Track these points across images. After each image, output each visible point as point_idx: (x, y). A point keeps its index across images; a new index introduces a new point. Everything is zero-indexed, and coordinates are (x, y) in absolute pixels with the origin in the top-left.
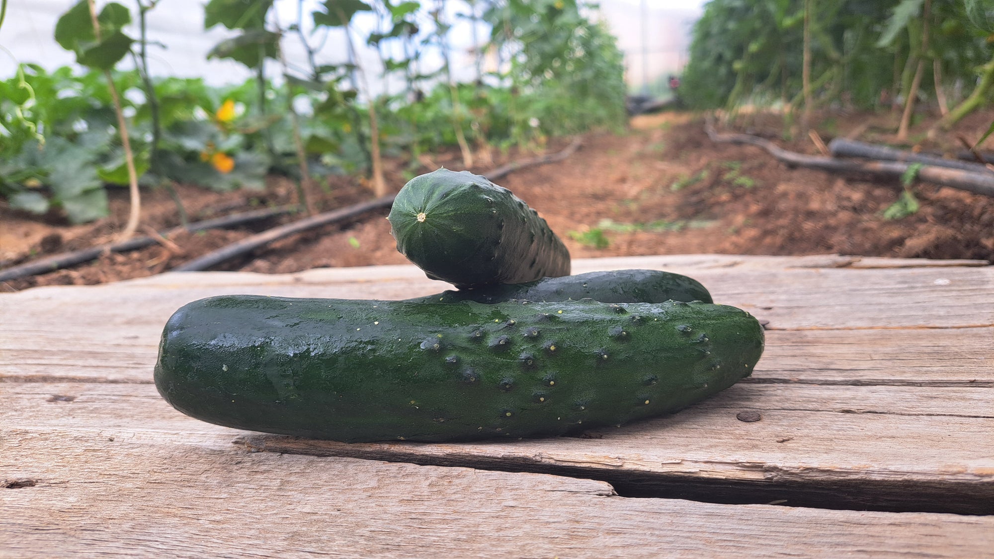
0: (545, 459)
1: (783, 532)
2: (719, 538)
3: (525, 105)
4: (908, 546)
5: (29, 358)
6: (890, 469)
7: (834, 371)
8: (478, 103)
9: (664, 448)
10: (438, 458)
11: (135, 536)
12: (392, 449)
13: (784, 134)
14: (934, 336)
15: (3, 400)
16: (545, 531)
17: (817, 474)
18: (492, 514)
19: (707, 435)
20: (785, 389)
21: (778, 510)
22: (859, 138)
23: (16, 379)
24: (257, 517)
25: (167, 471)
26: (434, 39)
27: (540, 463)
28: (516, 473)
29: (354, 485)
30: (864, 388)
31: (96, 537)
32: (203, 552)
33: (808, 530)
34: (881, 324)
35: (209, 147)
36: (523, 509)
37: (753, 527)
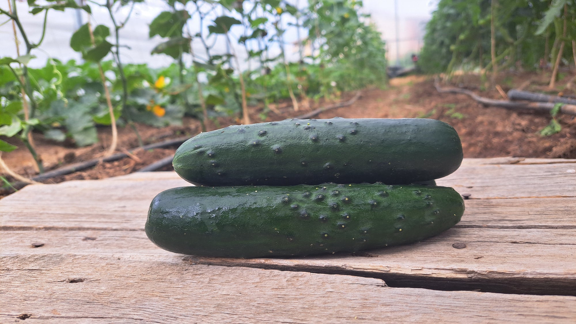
0: (348, 268)
1: (478, 305)
2: (443, 308)
3: (328, 74)
4: (546, 312)
5: (70, 218)
6: (537, 272)
7: (508, 221)
8: (301, 74)
9: (412, 262)
10: (291, 267)
11: (137, 306)
12: (266, 262)
13: (481, 87)
14: (565, 201)
15: (60, 240)
16: (349, 304)
17: (496, 275)
18: (321, 296)
19: (435, 255)
20: (479, 231)
21: (475, 294)
22: (526, 89)
23: (64, 229)
24: (199, 296)
25: (150, 274)
26: (276, 38)
27: (345, 270)
28: (332, 275)
29: (247, 280)
30: (524, 230)
31: (118, 306)
32: (173, 313)
33: (491, 304)
34: (535, 195)
35: (151, 103)
36: (337, 293)
37: (461, 303)
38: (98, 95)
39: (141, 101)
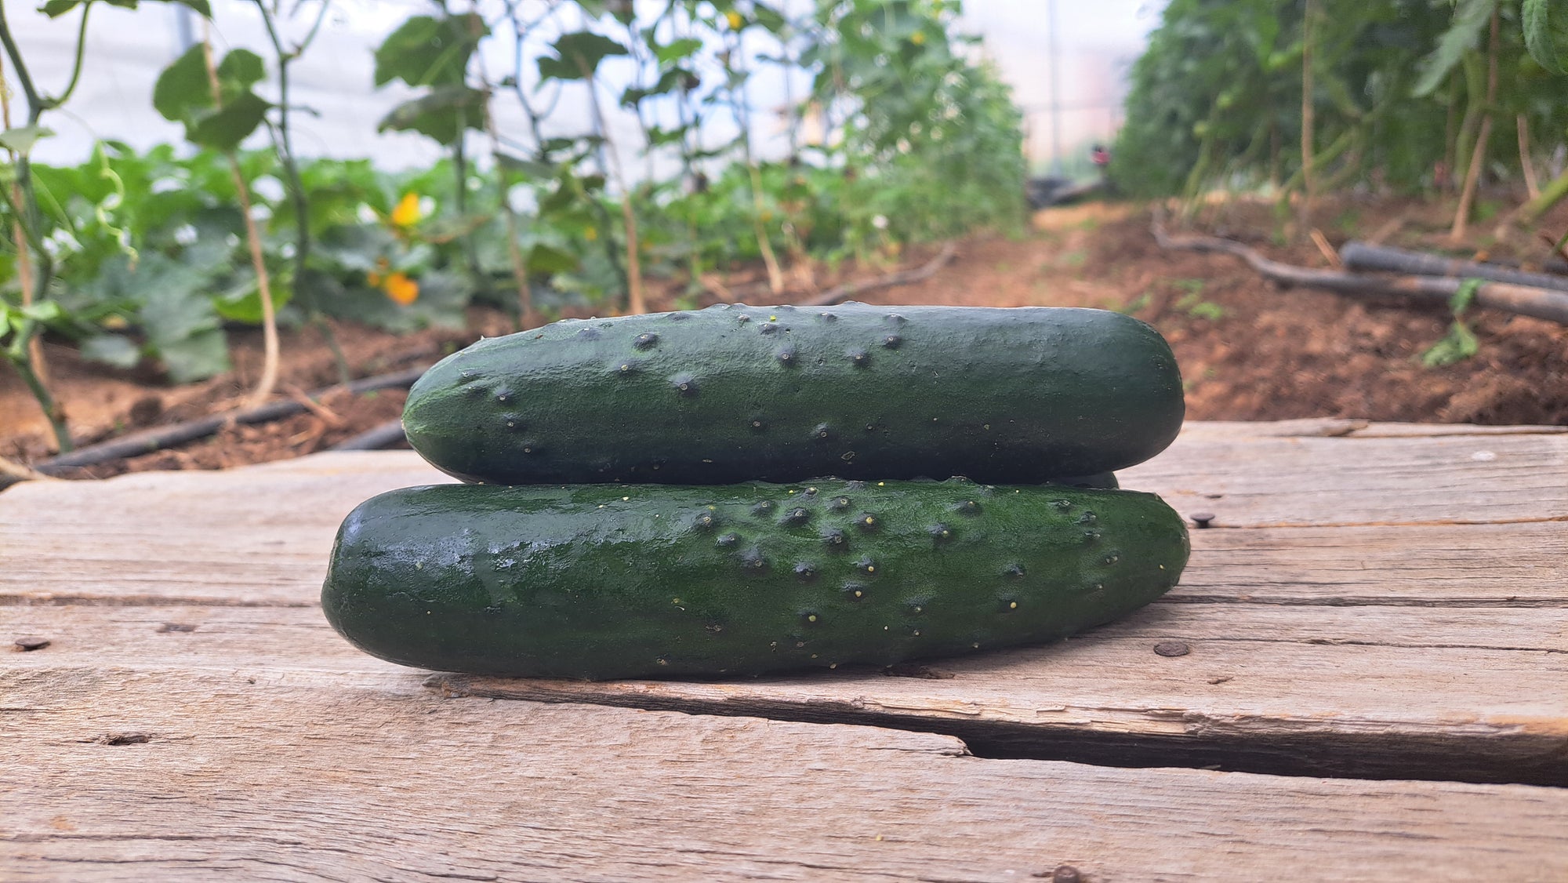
0: (869, 706)
1: (1206, 805)
2: (1114, 812)
3: (863, 197)
4: (1386, 824)
5: (128, 572)
6: (1367, 717)
7: (1306, 586)
8: (791, 193)
9: (1042, 691)
10: (716, 704)
11: (289, 807)
12: (651, 691)
13: (1275, 236)
15: (95, 630)
16: (866, 802)
17: (1260, 725)
18: (791, 780)
19: (1106, 674)
20: (1229, 611)
21: (1202, 775)
22: (1390, 241)
23: (111, 601)
24: (460, 782)
25: (332, 722)
26: (723, 95)
27: (861, 711)
28: (827, 725)
29: (596, 740)
30: (1347, 611)
31: (237, 807)
32: (386, 827)
33: (1243, 802)
34: (1383, 519)
35: (380, 266)
36: (835, 774)
37: (1164, 798)
38: (233, 241)
39: (352, 260)
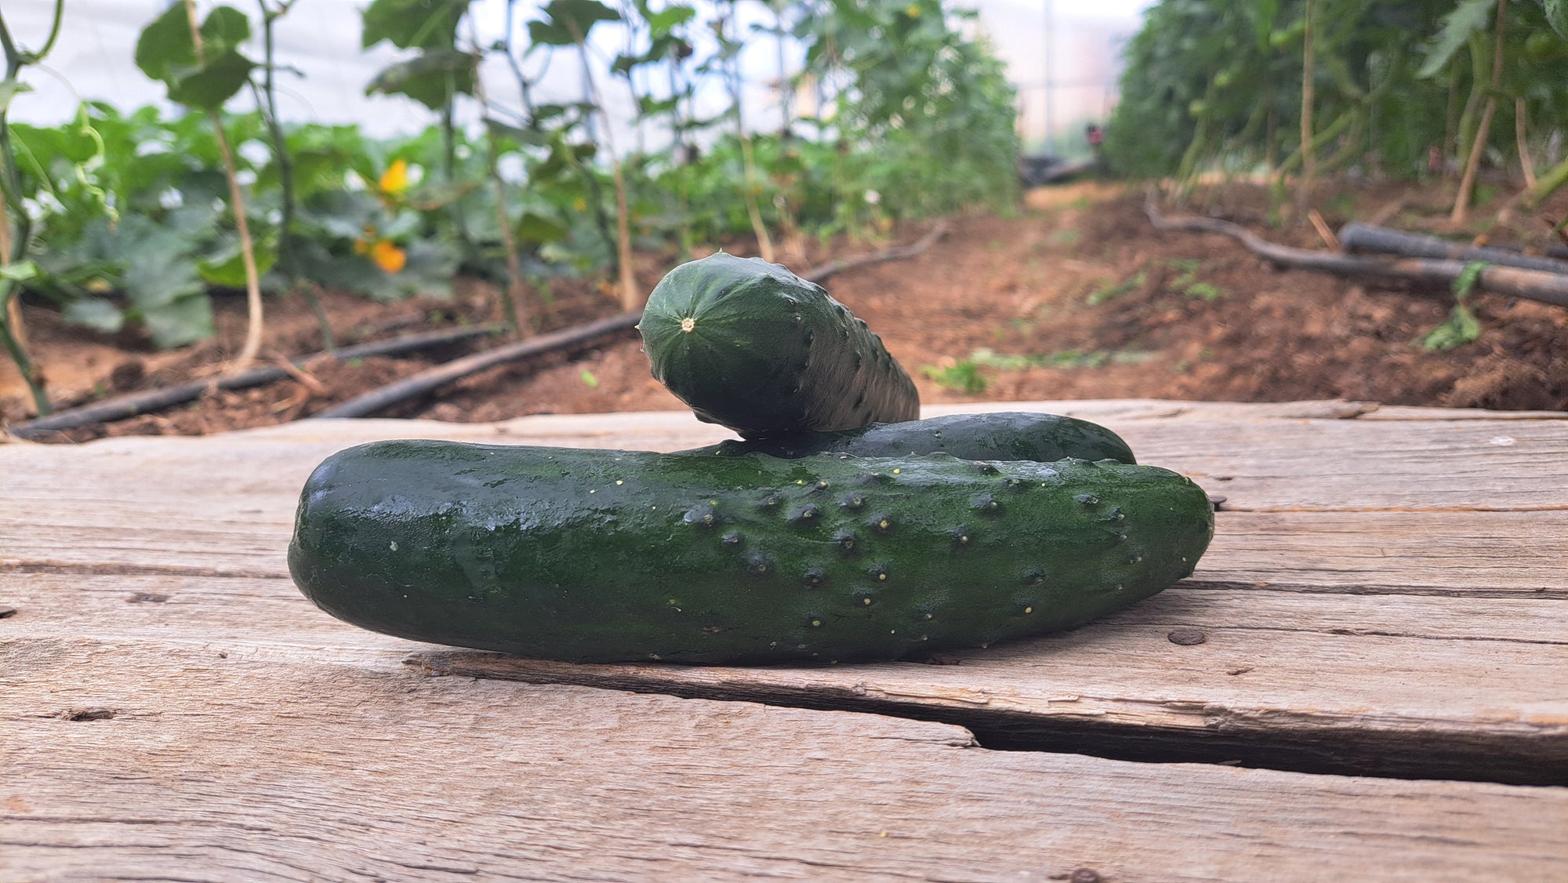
0: (871, 692)
1: (1230, 804)
2: (1132, 810)
3: (857, 170)
4: (1422, 828)
5: (99, 539)
6: (1400, 713)
7: (1324, 573)
8: (783, 166)
9: (1053, 679)
10: (708, 688)
11: (258, 790)
12: (642, 673)
13: (1270, 217)
14: (1485, 522)
15: (64, 599)
16: (869, 795)
17: (1286, 720)
18: (790, 770)
19: (1121, 663)
20: (1244, 597)
21: (1225, 772)
22: (1389, 223)
23: (81, 569)
24: (440, 767)
25: (306, 700)
26: (716, 66)
27: (864, 698)
28: (827, 712)
29: (583, 724)
30: (1368, 598)
31: (203, 790)
32: (360, 814)
33: (1269, 802)
34: (1401, 504)
35: (367, 234)
36: (835, 764)
37: (1185, 796)
38: (219, 206)
39: (339, 227)
